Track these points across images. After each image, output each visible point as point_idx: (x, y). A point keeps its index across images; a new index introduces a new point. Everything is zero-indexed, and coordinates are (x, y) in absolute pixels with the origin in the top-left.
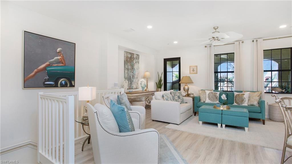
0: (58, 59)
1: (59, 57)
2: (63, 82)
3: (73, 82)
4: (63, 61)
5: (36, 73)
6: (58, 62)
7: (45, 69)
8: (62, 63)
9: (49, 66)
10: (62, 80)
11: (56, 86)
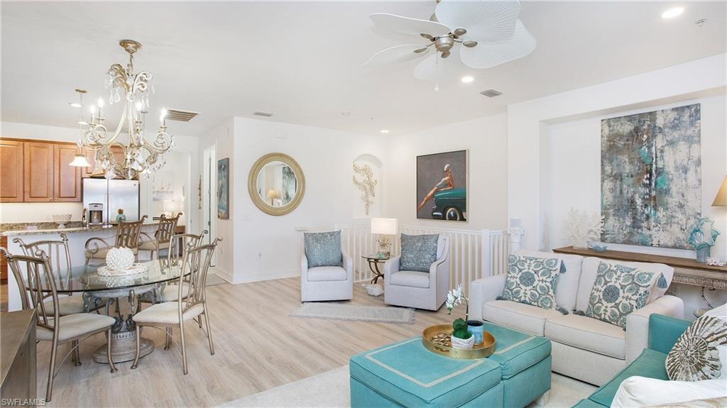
0: (445, 180)
1: (447, 178)
2: (452, 213)
3: (464, 213)
4: (451, 183)
5: (426, 201)
6: (446, 185)
7: (433, 196)
8: (451, 186)
9: (436, 191)
10: (451, 209)
11: (444, 218)
